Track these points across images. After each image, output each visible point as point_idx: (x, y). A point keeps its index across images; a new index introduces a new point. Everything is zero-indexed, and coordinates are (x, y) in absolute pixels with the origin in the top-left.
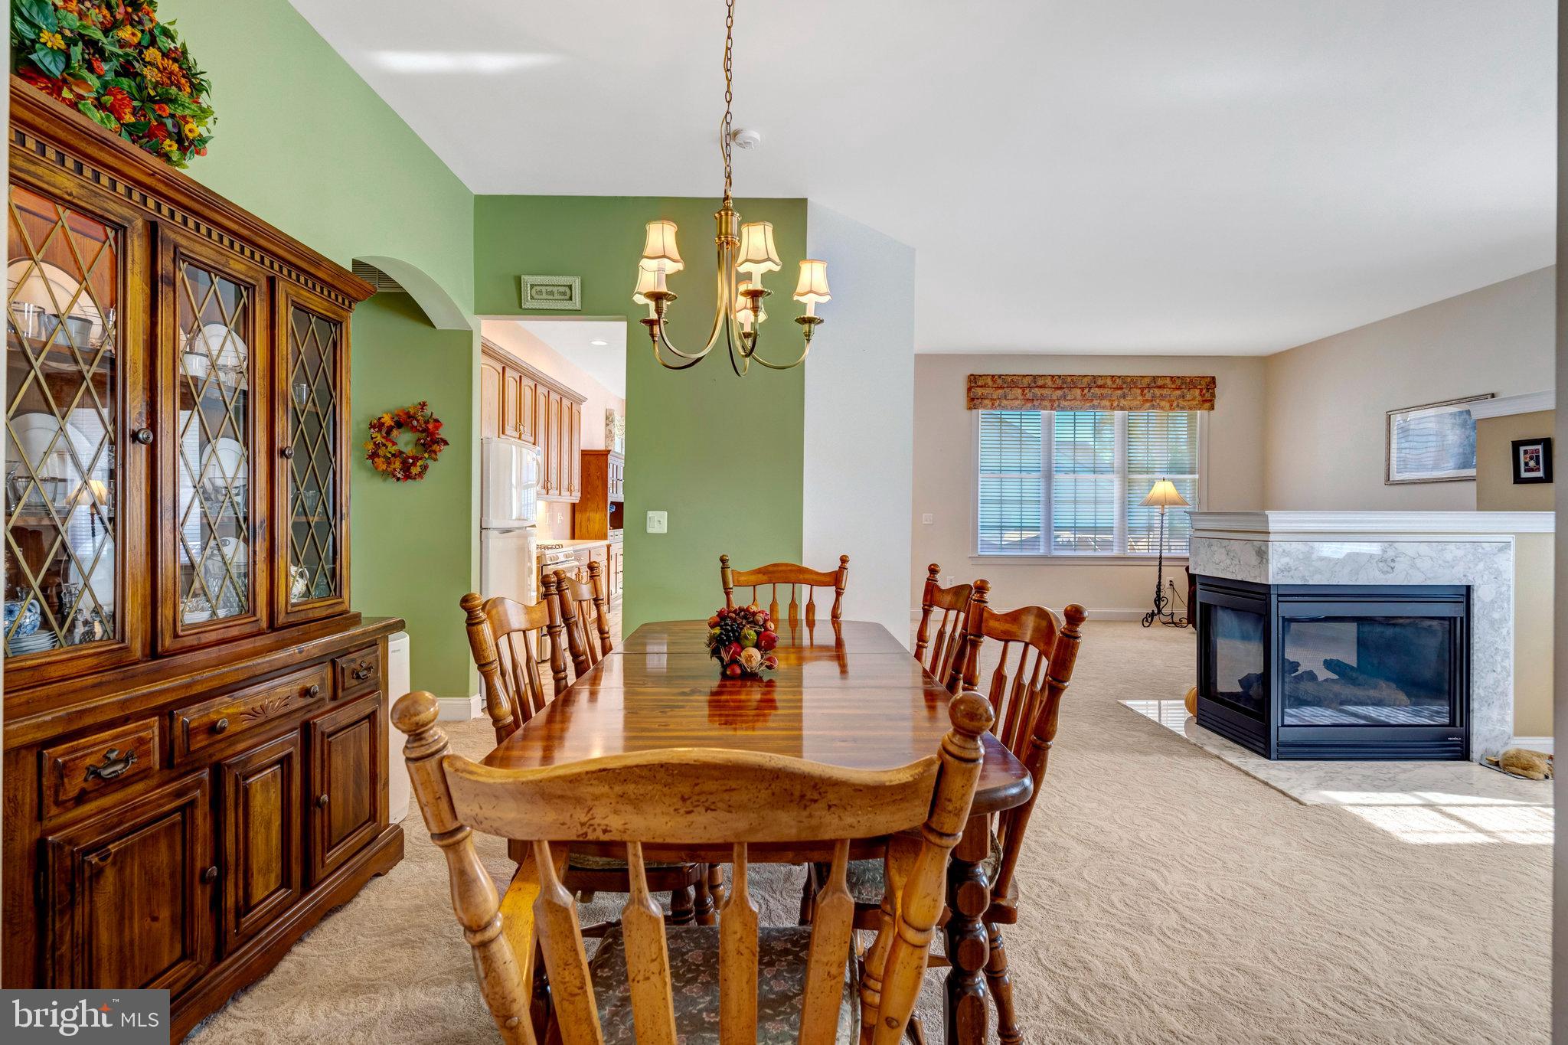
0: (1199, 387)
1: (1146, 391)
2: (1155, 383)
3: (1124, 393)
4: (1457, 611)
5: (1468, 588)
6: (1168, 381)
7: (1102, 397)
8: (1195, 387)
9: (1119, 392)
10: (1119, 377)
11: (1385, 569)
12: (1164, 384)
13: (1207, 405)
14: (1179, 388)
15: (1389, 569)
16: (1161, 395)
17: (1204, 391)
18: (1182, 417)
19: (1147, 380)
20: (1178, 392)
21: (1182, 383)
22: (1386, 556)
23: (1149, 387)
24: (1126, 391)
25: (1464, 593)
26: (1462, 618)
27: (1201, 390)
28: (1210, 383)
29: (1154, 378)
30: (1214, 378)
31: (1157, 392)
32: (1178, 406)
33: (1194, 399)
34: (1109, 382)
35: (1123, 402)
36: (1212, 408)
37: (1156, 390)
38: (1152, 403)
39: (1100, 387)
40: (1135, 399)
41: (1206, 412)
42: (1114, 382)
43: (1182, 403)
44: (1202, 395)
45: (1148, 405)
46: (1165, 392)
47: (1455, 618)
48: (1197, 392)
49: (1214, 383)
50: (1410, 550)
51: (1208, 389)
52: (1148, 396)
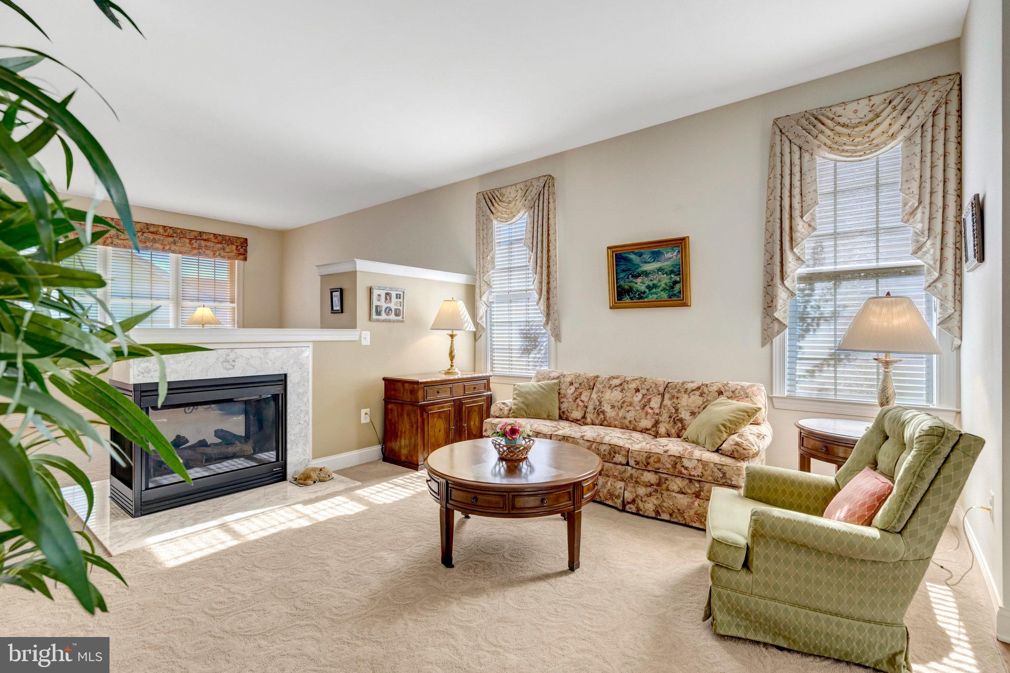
0: (236, 244)
1: (193, 241)
2: (201, 236)
3: (174, 241)
4: (278, 390)
5: (286, 375)
6: (212, 236)
7: (154, 241)
8: (232, 244)
9: (171, 239)
10: (171, 228)
11: (228, 367)
12: (208, 239)
13: (242, 257)
14: (220, 243)
15: (231, 367)
16: (206, 246)
17: (239, 247)
18: (226, 263)
19: (196, 234)
20: (220, 246)
21: (223, 240)
22: (228, 358)
23: (196, 238)
24: (177, 239)
25: (283, 378)
26: (282, 394)
27: (237, 246)
28: (244, 242)
29: (201, 233)
30: (246, 240)
31: (203, 243)
32: (219, 255)
33: (231, 252)
34: (161, 230)
35: (173, 247)
36: (245, 259)
37: (202, 241)
38: (199, 251)
39: (152, 233)
40: (184, 246)
41: (242, 262)
42: (165, 231)
43: (223, 254)
44: (237, 249)
45: (196, 251)
46: (209, 244)
47: (278, 395)
48: (234, 247)
49: (247, 243)
50: (246, 353)
51: (242, 248)
52: (196, 245)
